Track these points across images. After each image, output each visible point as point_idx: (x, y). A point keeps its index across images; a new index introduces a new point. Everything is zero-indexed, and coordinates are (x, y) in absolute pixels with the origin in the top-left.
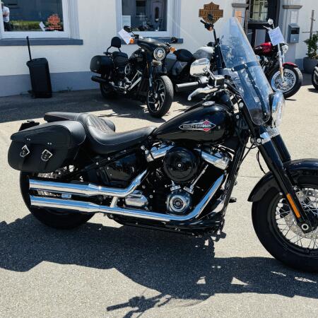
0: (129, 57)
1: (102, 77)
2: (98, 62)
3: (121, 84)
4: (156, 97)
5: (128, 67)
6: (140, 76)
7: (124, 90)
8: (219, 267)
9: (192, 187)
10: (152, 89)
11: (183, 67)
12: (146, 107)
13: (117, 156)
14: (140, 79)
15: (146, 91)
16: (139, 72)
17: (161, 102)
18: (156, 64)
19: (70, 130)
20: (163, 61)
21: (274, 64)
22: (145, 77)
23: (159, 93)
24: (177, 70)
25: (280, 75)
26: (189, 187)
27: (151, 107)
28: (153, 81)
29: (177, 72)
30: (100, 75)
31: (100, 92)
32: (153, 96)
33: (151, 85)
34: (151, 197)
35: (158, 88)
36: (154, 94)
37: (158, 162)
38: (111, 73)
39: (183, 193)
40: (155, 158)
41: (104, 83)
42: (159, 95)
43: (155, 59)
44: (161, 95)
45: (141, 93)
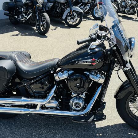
0: (23, 3)
1: (10, 13)
2: (7, 6)
3: (21, 17)
4: (41, 24)
5: (24, 8)
6: (31, 12)
7: (23, 20)
8: (101, 134)
9: (84, 94)
10: (39, 20)
11: (51, 6)
12: (35, 28)
13: (37, 79)
14: (31, 14)
15: (35, 20)
16: (30, 11)
17: (44, 27)
18: (39, 6)
19: (7, 68)
20: (42, 4)
21: (94, 3)
22: (34, 13)
23: (43, 22)
24: (48, 7)
25: (98, 8)
26: (82, 94)
27: (39, 29)
28: (39, 16)
29: (48, 9)
30: (8, 12)
31: (9, 21)
32: (40, 24)
33: (38, 18)
34: (60, 100)
35: (42, 19)
36: (40, 23)
37: (63, 81)
38: (15, 11)
39: (80, 98)
40: (61, 79)
41: (11, 16)
42: (43, 23)
43: (38, 3)
44: (44, 23)
45: (32, 22)
